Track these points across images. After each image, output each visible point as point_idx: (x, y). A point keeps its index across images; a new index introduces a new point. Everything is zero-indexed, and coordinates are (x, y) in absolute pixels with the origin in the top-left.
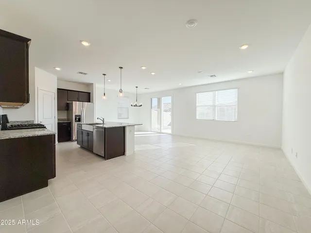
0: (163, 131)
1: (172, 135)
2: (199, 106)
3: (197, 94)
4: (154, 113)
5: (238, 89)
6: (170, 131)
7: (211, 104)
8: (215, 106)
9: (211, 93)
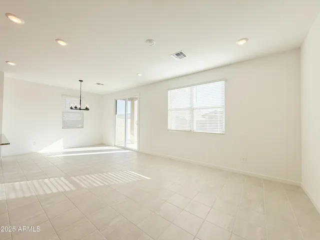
0: (128, 146)
1: (138, 152)
2: (171, 110)
3: (169, 92)
4: (120, 121)
5: (226, 81)
6: (135, 146)
7: (188, 106)
8: (193, 109)
9: (187, 89)
